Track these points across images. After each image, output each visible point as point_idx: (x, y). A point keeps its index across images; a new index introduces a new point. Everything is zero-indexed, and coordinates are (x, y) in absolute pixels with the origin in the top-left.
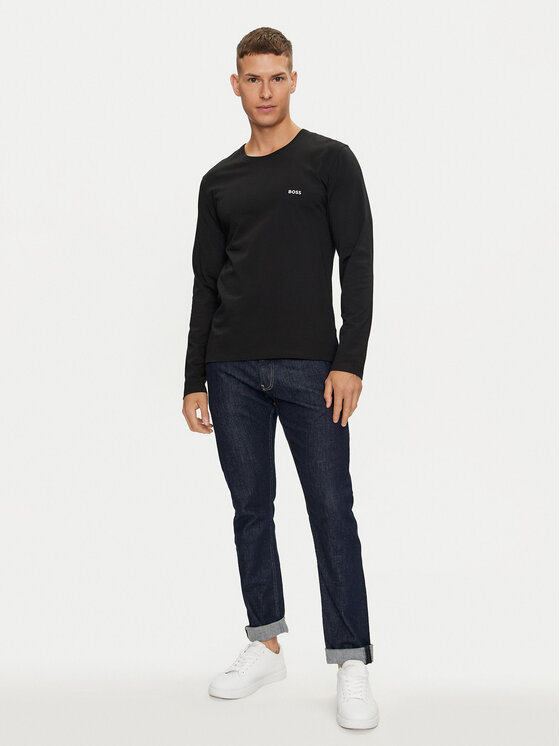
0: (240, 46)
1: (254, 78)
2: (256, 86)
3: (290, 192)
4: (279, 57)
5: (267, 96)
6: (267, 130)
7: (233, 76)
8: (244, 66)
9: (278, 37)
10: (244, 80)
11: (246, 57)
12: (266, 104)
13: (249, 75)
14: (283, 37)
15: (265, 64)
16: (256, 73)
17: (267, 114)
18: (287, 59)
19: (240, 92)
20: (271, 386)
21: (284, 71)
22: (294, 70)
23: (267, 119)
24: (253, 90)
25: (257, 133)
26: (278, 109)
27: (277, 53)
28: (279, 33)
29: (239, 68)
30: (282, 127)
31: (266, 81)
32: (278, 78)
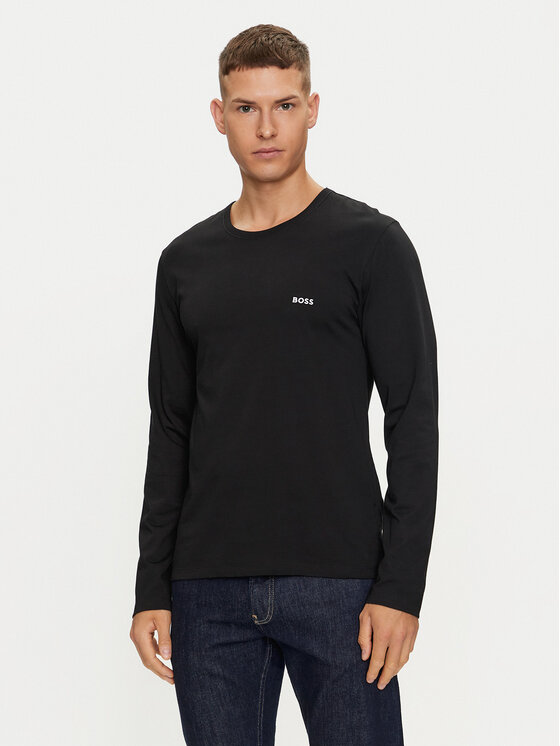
0: (224, 56)
1: (247, 106)
2: (252, 117)
3: (295, 300)
4: (285, 71)
5: (267, 133)
6: (268, 187)
7: (215, 103)
8: (229, 87)
9: (285, 39)
10: (231, 109)
11: (233, 74)
12: (266, 146)
13: (239, 100)
14: (292, 39)
15: (265, 82)
16: (250, 98)
17: (269, 161)
18: (300, 74)
19: (225, 128)
20: (269, 618)
21: (296, 92)
22: (313, 90)
23: (269, 169)
24: (246, 123)
25: (252, 192)
26: (286, 155)
27: (283, 65)
28: (286, 34)
29: (224, 90)
30: (292, 182)
31: (266, 109)
32: (285, 104)
